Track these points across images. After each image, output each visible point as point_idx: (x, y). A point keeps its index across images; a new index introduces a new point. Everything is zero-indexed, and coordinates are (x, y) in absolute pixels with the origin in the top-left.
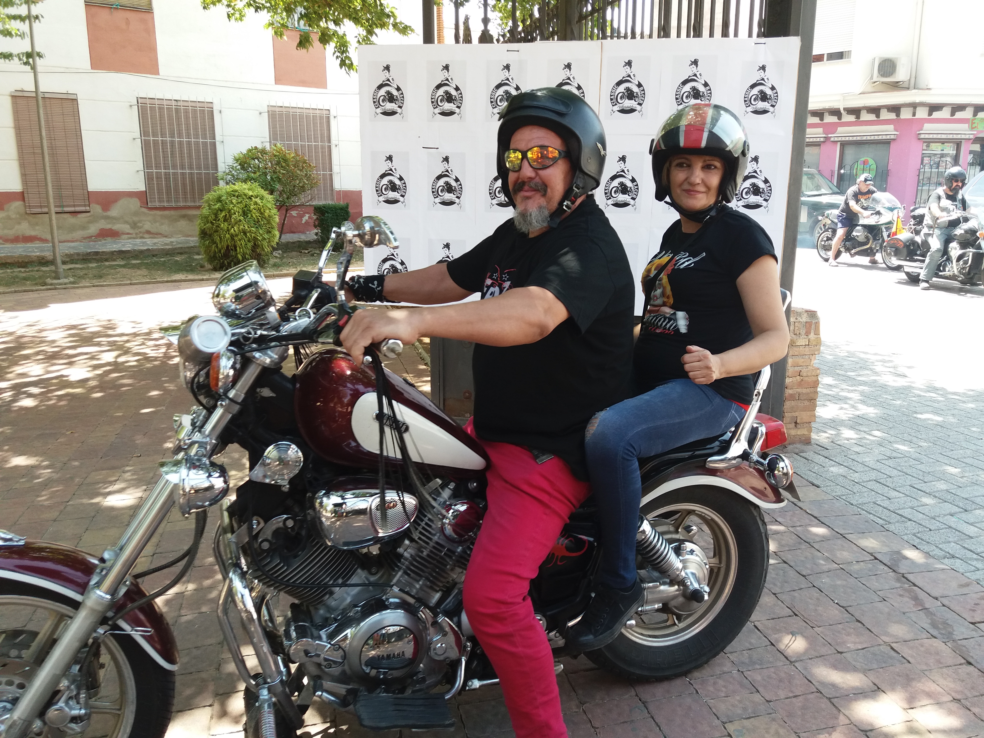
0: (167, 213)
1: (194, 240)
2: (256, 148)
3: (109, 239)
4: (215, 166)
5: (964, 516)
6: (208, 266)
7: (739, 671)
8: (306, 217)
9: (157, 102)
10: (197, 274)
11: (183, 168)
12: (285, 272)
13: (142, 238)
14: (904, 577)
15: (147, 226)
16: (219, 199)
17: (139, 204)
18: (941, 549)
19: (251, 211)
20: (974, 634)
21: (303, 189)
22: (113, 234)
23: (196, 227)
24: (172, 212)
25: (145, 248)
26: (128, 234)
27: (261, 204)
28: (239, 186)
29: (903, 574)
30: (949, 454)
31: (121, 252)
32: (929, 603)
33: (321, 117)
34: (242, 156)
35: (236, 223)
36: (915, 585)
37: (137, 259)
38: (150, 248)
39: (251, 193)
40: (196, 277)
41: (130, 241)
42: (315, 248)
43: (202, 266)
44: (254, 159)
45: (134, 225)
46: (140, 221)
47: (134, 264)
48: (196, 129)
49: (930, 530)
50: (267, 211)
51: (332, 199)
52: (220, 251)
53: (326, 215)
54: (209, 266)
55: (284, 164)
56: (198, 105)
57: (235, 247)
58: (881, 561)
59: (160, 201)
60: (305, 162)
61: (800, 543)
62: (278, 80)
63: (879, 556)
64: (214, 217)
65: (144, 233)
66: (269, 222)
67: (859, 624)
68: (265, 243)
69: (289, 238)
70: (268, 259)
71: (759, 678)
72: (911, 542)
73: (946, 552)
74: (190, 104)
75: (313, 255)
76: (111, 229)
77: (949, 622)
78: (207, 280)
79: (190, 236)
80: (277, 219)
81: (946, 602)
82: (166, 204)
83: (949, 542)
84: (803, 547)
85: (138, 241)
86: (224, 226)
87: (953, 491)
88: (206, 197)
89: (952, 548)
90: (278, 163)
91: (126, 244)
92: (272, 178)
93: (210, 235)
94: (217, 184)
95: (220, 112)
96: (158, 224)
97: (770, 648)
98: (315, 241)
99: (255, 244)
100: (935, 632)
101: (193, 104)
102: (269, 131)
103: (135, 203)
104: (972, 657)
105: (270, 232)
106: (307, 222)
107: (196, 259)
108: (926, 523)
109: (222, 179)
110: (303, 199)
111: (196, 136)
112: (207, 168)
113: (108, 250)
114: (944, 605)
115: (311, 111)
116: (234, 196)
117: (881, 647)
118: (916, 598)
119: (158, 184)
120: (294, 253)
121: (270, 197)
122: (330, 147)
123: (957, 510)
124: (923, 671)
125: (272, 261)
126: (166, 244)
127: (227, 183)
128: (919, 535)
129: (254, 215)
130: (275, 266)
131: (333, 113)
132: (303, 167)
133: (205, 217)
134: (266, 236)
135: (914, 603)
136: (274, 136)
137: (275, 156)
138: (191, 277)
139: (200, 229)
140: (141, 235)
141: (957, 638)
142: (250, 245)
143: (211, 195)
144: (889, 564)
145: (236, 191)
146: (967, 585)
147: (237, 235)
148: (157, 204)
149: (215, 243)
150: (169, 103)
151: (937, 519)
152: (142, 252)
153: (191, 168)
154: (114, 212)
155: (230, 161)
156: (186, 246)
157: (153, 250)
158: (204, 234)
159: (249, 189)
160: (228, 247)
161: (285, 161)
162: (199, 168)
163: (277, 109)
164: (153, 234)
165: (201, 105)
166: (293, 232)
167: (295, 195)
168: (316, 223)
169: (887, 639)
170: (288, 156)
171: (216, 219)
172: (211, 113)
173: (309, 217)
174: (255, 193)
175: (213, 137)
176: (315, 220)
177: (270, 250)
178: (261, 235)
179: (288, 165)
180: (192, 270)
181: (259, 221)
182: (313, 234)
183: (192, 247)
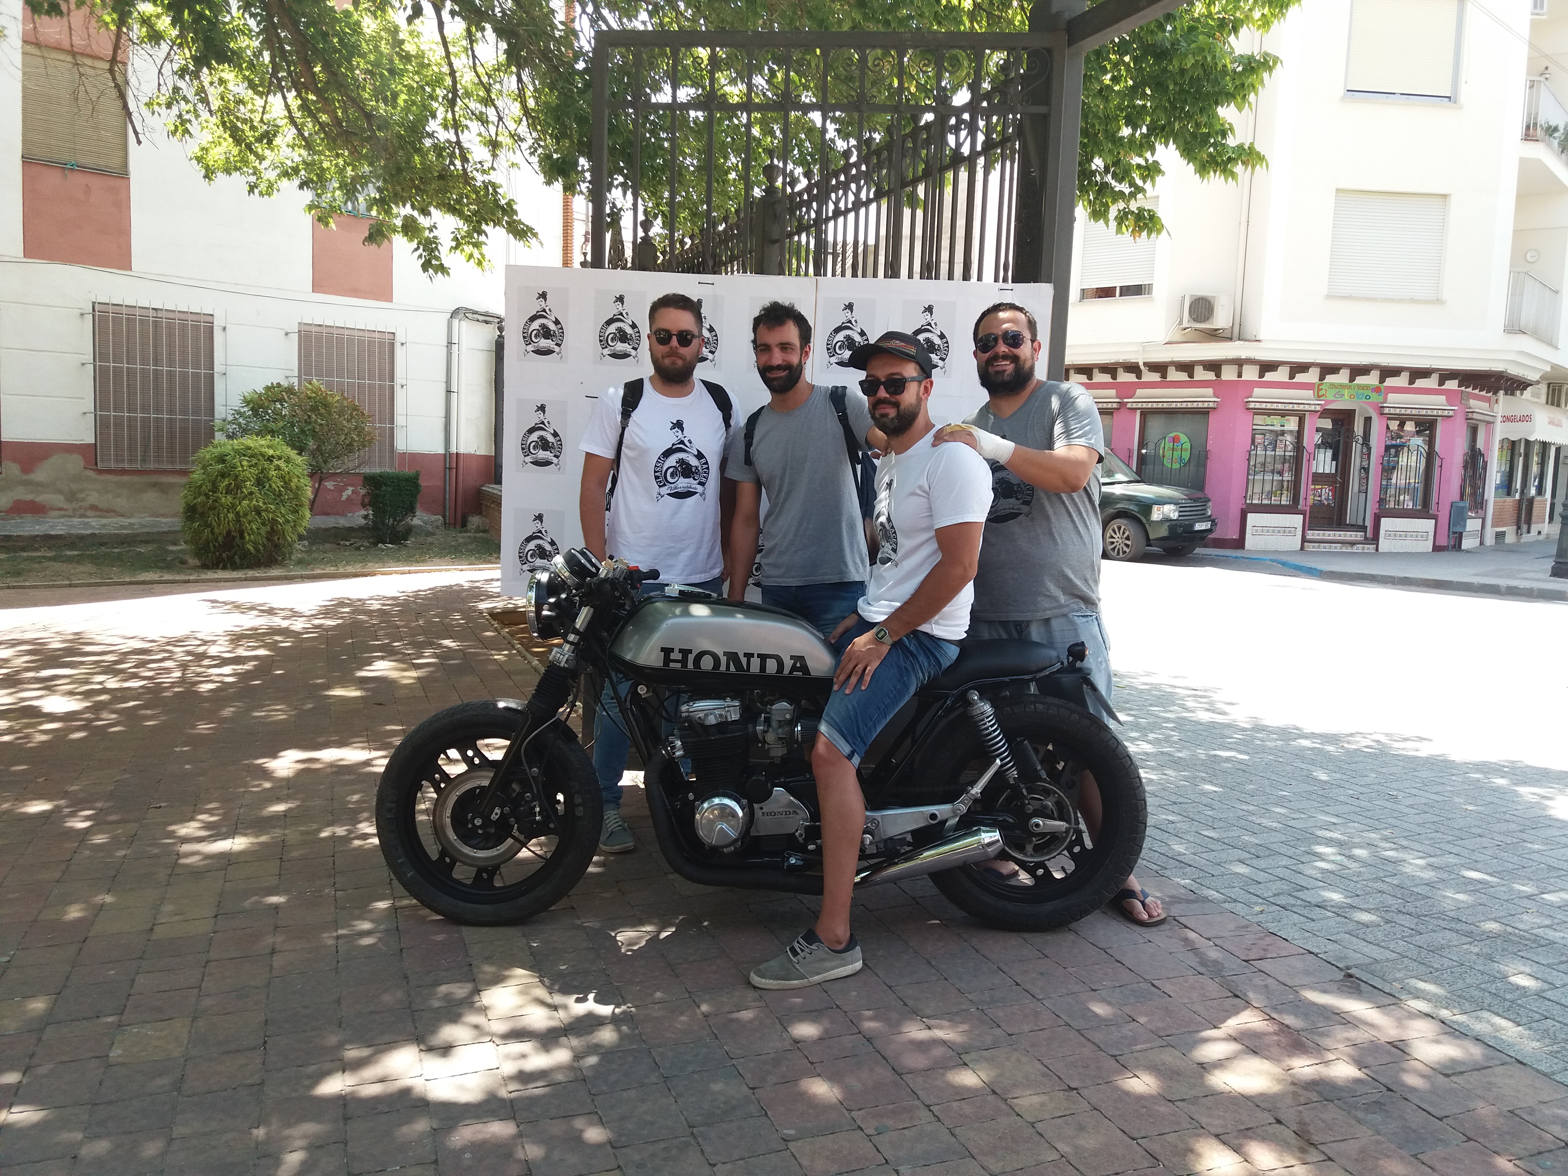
0: (125, 478)
1: (172, 522)
2: (279, 384)
3: (28, 517)
4: (211, 410)
5: (1255, 862)
6: (193, 561)
7: (977, 1008)
8: (349, 491)
9: (124, 310)
10: (178, 573)
11: (158, 410)
12: (319, 571)
13: (82, 516)
14: (1175, 920)
15: (93, 498)
16: (221, 459)
17: (82, 463)
18: (1222, 894)
19: (269, 480)
20: (1246, 970)
21: (350, 448)
22: (37, 509)
23: (178, 502)
24: (136, 479)
25: (88, 532)
26: (60, 509)
27: (286, 469)
28: (250, 441)
31: (48, 538)
32: (1200, 944)
33: (381, 344)
34: (255, 396)
35: (245, 497)
36: (1186, 927)
37: (73, 550)
38: (97, 532)
39: (271, 452)
40: (178, 577)
41: (63, 520)
42: (362, 538)
43: (183, 562)
44: (274, 402)
45: (72, 497)
46: (82, 490)
47: (70, 556)
48: (184, 353)
49: (1213, 875)
50: (296, 480)
51: (392, 466)
52: (216, 540)
53: (384, 488)
54: (195, 562)
55: (323, 411)
56: (190, 317)
57: (241, 534)
59: (117, 461)
60: (355, 408)
62: (318, 286)
64: (210, 486)
65: (86, 509)
66: (297, 497)
67: (1120, 965)
68: (288, 528)
69: (322, 521)
70: (291, 553)
71: (1001, 1014)
72: (1188, 887)
73: (1227, 897)
74: (177, 316)
75: (358, 549)
76: (32, 502)
77: (1219, 960)
78: (196, 581)
79: (163, 515)
80: (309, 493)
81: (1218, 942)
82: (126, 466)
83: (1233, 887)
85: (76, 521)
86: (227, 500)
89: (1236, 893)
90: (314, 409)
91: (57, 526)
92: (302, 431)
93: (202, 515)
94: (212, 436)
95: (224, 329)
96: (110, 496)
97: (1014, 987)
98: (361, 529)
99: (272, 529)
100: (1202, 970)
101: (182, 316)
102: (300, 360)
103: (76, 463)
104: (1240, 991)
105: (297, 512)
106: (349, 499)
107: (172, 552)
108: (1210, 869)
109: (221, 430)
110: (350, 463)
111: (184, 364)
112: (197, 412)
113: (27, 534)
114: (1216, 945)
115: (365, 335)
116: (245, 455)
117: (1141, 984)
118: (1186, 940)
119: (115, 435)
120: (328, 546)
121: (299, 459)
122: (392, 388)
123: (1247, 856)
124: (1184, 1004)
125: (296, 556)
126: (123, 527)
127: (230, 437)
128: (1198, 880)
129: (274, 485)
130: (302, 563)
131: (399, 338)
132: (352, 417)
133: (195, 486)
134: (291, 517)
135: (1183, 943)
136: (305, 368)
137: (310, 398)
138: (167, 577)
139: (187, 504)
140: (82, 511)
141: (1227, 974)
142: (264, 530)
143: (207, 453)
145: (248, 448)
146: (1246, 927)
148: (113, 465)
149: (210, 526)
150: (144, 312)
152: (82, 538)
153: (171, 411)
154: (41, 474)
155: (236, 402)
156: (155, 530)
157: (100, 536)
158: (191, 512)
159: (269, 447)
160: (229, 533)
161: (326, 405)
162: (184, 412)
163: (314, 329)
164: (101, 510)
165: (195, 318)
166: (327, 514)
167: (338, 457)
168: (366, 501)
169: (1148, 977)
170: (330, 399)
171: (215, 489)
172: (210, 331)
173: (353, 492)
174: (278, 453)
175: (211, 366)
176: (364, 496)
177: (295, 538)
178: (283, 516)
179: (329, 413)
180: (168, 567)
181: (280, 495)
182: (358, 517)
183: (164, 532)
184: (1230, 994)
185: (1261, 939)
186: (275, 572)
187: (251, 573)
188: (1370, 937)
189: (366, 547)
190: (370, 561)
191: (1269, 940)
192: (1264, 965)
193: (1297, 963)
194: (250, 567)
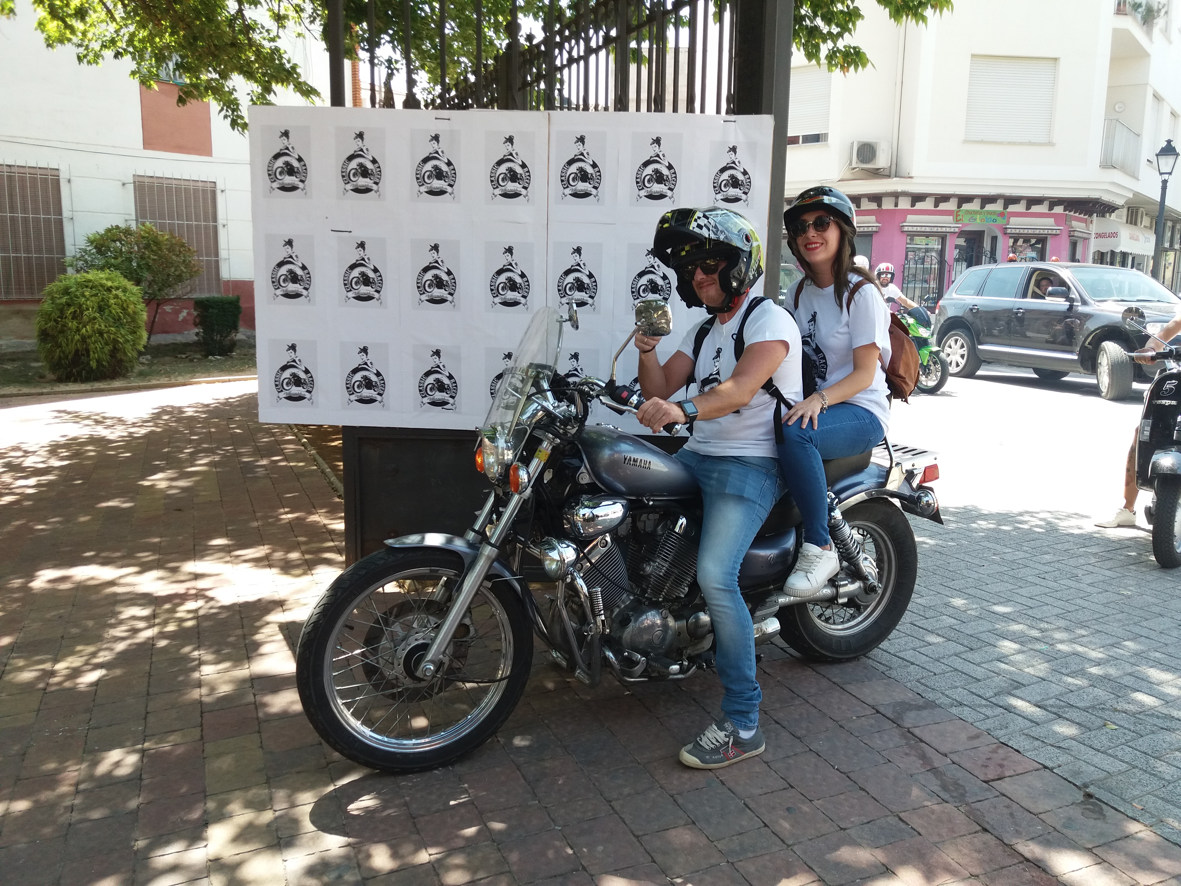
1: (31, 343)
2: (117, 227)
4: (62, 249)
5: (970, 656)
6: (50, 376)
7: (728, 862)
8: (184, 313)
10: (35, 387)
11: (16, 250)
12: (154, 382)
14: (909, 732)
16: (66, 291)
18: (947, 696)
19: (109, 307)
20: (988, 794)
21: (179, 278)
23: (34, 326)
24: (2, 308)
27: (123, 298)
28: (93, 275)
29: (908, 729)
30: (950, 584)
32: (938, 762)
33: (204, 191)
34: (98, 237)
35: (90, 321)
36: (922, 741)
39: (109, 284)
40: (33, 391)
42: (195, 352)
43: (42, 377)
44: (115, 241)
48: (35, 202)
49: (935, 674)
50: (132, 306)
51: (219, 292)
52: (67, 357)
53: (211, 310)
54: (52, 377)
55: (155, 248)
56: (39, 172)
57: (88, 351)
58: (883, 715)
60: (182, 245)
61: (793, 698)
62: (148, 144)
63: (882, 709)
64: (58, 313)
66: (134, 320)
67: (863, 793)
68: (128, 347)
69: (160, 339)
70: (132, 367)
71: (752, 869)
72: (915, 689)
73: (953, 699)
74: (28, 171)
75: (192, 361)
77: (961, 782)
78: (48, 394)
79: (26, 337)
80: (145, 316)
81: (956, 758)
83: (957, 687)
84: (797, 702)
86: (73, 324)
87: (957, 627)
88: (47, 288)
89: (959, 694)
90: (147, 247)
92: (139, 265)
93: (54, 338)
94: (64, 271)
95: (69, 181)
97: (764, 830)
98: (196, 344)
99: (115, 348)
100: (945, 796)
101: (32, 171)
102: (136, 206)
104: (988, 823)
105: (135, 333)
106: (185, 320)
107: (34, 368)
108: (930, 666)
109: (71, 265)
110: (179, 290)
111: (36, 211)
112: (50, 250)
114: (954, 763)
115: (192, 184)
116: (87, 287)
117: (889, 819)
118: (923, 757)
120: (167, 359)
121: (135, 289)
122: (215, 228)
123: (962, 649)
124: (935, 844)
125: (138, 368)
127: (78, 271)
128: (923, 681)
129: (113, 311)
130: (142, 375)
131: (220, 186)
132: (180, 252)
133: (46, 314)
134: (130, 337)
135: (921, 762)
136: (141, 211)
137: (143, 237)
138: (25, 390)
139: (40, 328)
141: (970, 801)
142: (107, 349)
143: (55, 286)
144: (892, 717)
145: (90, 281)
146: (977, 737)
147: (90, 337)
149: (60, 346)
151: (942, 661)
153: (28, 250)
155: (82, 243)
156: (20, 350)
158: (44, 335)
159: (107, 279)
160: (77, 351)
161: (157, 243)
162: (39, 250)
163: (146, 180)
165: (42, 172)
166: (167, 332)
167: (169, 286)
168: (197, 320)
169: (894, 808)
170: (160, 238)
171: (62, 315)
172: (57, 183)
173: (188, 313)
174: (116, 284)
175: (59, 211)
176: (196, 317)
177: (135, 354)
178: (123, 336)
179: (160, 249)
180: (27, 381)
181: (120, 319)
182: (191, 335)
183: (28, 352)
184: (978, 828)
185: (995, 751)
186: (117, 384)
187: (97, 385)
188: (1097, 744)
189: (199, 359)
190: (198, 372)
191: (1002, 752)
192: (1004, 786)
193: (1036, 781)
194: (97, 379)
